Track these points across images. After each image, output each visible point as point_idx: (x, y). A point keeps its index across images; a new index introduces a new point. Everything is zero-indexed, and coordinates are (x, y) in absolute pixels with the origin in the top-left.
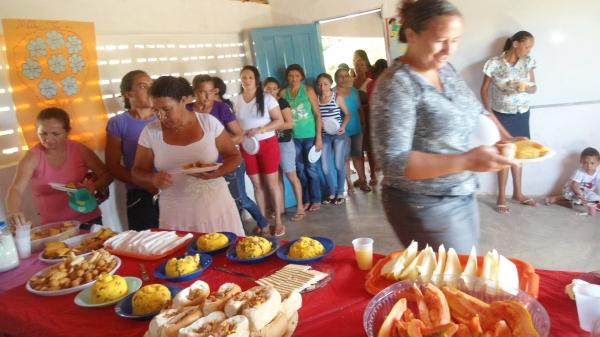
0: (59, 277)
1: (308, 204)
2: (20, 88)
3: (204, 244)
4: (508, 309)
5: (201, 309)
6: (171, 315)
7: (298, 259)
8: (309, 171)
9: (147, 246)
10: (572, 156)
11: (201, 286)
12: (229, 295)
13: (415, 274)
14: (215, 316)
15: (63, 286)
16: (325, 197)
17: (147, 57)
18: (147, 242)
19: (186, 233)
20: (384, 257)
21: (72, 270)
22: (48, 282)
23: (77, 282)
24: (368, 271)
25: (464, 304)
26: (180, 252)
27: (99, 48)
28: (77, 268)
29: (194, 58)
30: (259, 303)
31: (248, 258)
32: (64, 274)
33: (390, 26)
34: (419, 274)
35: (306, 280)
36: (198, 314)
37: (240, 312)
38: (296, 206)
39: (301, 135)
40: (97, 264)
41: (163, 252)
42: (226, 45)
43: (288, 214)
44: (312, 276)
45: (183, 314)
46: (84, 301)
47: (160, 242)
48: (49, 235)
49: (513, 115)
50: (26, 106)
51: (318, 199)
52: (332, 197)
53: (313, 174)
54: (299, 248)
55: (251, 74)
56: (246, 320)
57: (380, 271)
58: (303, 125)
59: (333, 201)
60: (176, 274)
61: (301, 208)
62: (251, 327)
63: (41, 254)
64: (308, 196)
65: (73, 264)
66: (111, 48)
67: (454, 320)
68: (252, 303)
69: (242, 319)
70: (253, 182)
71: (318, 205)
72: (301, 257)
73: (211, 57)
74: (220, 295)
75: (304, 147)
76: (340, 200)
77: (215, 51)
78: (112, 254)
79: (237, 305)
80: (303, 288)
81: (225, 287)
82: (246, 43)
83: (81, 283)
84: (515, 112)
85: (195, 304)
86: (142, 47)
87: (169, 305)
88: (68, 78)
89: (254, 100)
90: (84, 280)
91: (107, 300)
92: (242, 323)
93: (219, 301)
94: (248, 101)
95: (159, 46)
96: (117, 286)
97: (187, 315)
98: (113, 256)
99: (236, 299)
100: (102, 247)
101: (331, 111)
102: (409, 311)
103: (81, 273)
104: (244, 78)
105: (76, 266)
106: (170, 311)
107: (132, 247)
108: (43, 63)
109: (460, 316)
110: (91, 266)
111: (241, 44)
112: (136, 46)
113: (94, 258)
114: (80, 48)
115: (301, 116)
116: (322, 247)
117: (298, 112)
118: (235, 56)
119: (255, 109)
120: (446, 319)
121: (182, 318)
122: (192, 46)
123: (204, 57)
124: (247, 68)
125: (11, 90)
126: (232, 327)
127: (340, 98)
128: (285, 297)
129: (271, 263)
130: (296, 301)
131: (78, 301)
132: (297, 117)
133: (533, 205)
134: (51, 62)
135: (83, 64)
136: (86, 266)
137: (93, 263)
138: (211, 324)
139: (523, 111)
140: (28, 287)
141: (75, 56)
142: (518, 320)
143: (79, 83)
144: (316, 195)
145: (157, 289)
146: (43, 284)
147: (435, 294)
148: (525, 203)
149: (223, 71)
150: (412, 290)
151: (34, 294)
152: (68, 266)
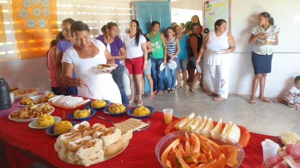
0: (25, 113)
1: (156, 91)
2: (18, 22)
3: (95, 105)
4: (228, 149)
5: (82, 134)
6: (68, 136)
7: (137, 116)
8: (158, 75)
9: (68, 103)
10: (291, 79)
11: (86, 123)
12: (97, 129)
13: (189, 128)
14: (87, 138)
15: (25, 118)
16: (166, 88)
17: (81, 12)
18: (68, 101)
19: (87, 99)
20: (178, 119)
21: (31, 111)
22: (18, 115)
23: (32, 116)
24: (168, 125)
25: (208, 145)
26: (82, 107)
27: (58, 5)
28: (33, 110)
29: (105, 14)
30: (109, 134)
31: (113, 113)
32: (27, 113)
33: (206, 5)
34: (191, 128)
35: (137, 126)
36: (81, 136)
37: (100, 137)
38: (150, 92)
39: (156, 57)
40: (43, 109)
41: (75, 106)
42: (122, 9)
43: (146, 95)
44: (140, 124)
45: (74, 135)
46: (33, 126)
47: (74, 102)
48: (24, 93)
49: (264, 56)
50: (20, 31)
51: (161, 89)
52: (169, 89)
53: (160, 76)
54: (138, 110)
55: (135, 24)
56: (101, 141)
57: (174, 125)
58: (158, 52)
59: (169, 91)
60: (78, 117)
61: (152, 93)
62: (104, 144)
63: (19, 103)
64: (157, 87)
65: (32, 108)
66: (64, 6)
67: (201, 151)
68: (106, 134)
69: (99, 140)
70: (130, 78)
71: (161, 92)
72: (138, 115)
73: (114, 14)
74: (93, 129)
75: (157, 63)
76: (172, 91)
77: (116, 11)
78: (51, 105)
79: (99, 134)
80: (135, 130)
81: (96, 125)
82: (133, 8)
83: (34, 117)
84: (265, 54)
85: (80, 132)
86: (79, 6)
87: (69, 131)
88: (42, 19)
89: (134, 38)
90: (36, 116)
91: (43, 126)
92: (99, 142)
93: (91, 131)
94: (131, 37)
95: (88, 7)
96: (49, 120)
97: (75, 136)
98: (51, 106)
99: (99, 131)
100: (47, 101)
101: (172, 46)
102: (181, 145)
103: (35, 113)
104: (131, 26)
105: (33, 109)
106: (68, 134)
107: (61, 103)
108: (30, 11)
109: (206, 150)
110: (40, 110)
111: (130, 9)
112: (77, 6)
113: (43, 106)
114: (49, 5)
115: (157, 47)
116: (149, 111)
117: (155, 45)
118: (127, 14)
119: (134, 42)
120: (197, 150)
121: (73, 137)
122: (105, 8)
123: (110, 14)
124: (133, 21)
125: (13, 23)
126: (94, 143)
127: (177, 40)
128: (124, 133)
129: (123, 117)
130: (129, 135)
131: (30, 125)
132: (155, 48)
133: (268, 102)
134: (33, 11)
135: (49, 13)
136: (38, 110)
137: (41, 109)
138: (85, 141)
139: (269, 54)
140: (9, 117)
141: (46, 9)
142: (231, 155)
143: (47, 22)
144: (161, 87)
145: (66, 123)
146: (16, 116)
147: (194, 138)
148: (264, 101)
149: (119, 22)
150: (184, 135)
151: (11, 120)
152: (29, 109)
